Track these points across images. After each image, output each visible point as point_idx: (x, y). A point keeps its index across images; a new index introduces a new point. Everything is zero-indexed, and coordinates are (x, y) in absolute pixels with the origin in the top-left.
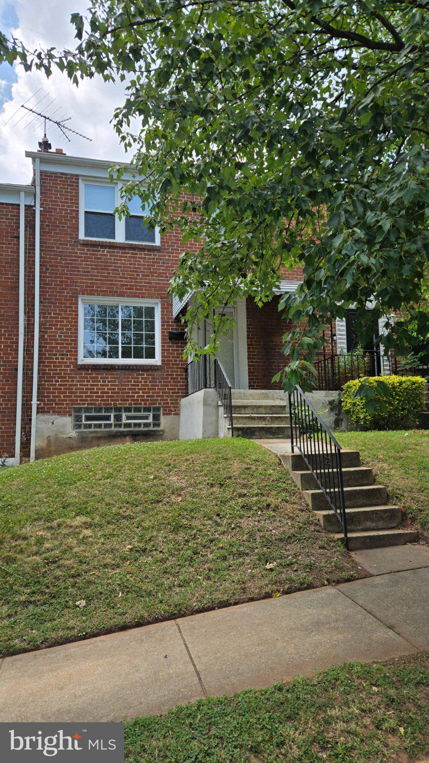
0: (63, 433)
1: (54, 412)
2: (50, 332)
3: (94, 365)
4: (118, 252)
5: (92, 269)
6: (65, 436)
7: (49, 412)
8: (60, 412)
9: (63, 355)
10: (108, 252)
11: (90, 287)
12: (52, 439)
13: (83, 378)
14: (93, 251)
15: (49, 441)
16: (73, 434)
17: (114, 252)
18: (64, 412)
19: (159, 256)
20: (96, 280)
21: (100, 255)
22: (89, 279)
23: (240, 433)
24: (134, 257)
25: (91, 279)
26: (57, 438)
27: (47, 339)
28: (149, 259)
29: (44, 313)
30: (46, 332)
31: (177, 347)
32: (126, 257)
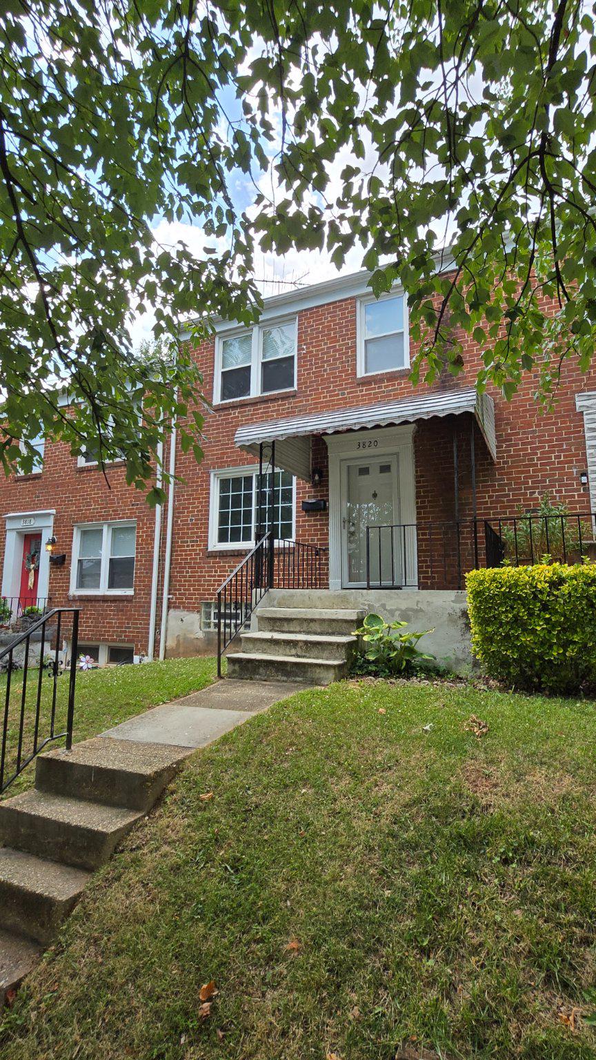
0: (191, 632)
1: (184, 607)
2: (183, 517)
3: (220, 552)
4: (249, 411)
5: (223, 436)
6: (192, 636)
7: (179, 607)
8: (189, 608)
9: (193, 541)
10: (239, 413)
11: (220, 458)
12: (181, 641)
13: (212, 567)
14: (224, 415)
15: (178, 641)
16: (200, 635)
17: (245, 412)
18: (193, 608)
19: (295, 403)
20: (227, 449)
21: (232, 418)
22: (219, 450)
23: (237, 667)
24: (265, 413)
25: (222, 449)
26: (185, 639)
27: (179, 525)
28: (283, 410)
29: (178, 496)
30: (179, 517)
31: (315, 520)
32: (258, 414)
